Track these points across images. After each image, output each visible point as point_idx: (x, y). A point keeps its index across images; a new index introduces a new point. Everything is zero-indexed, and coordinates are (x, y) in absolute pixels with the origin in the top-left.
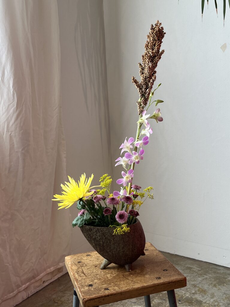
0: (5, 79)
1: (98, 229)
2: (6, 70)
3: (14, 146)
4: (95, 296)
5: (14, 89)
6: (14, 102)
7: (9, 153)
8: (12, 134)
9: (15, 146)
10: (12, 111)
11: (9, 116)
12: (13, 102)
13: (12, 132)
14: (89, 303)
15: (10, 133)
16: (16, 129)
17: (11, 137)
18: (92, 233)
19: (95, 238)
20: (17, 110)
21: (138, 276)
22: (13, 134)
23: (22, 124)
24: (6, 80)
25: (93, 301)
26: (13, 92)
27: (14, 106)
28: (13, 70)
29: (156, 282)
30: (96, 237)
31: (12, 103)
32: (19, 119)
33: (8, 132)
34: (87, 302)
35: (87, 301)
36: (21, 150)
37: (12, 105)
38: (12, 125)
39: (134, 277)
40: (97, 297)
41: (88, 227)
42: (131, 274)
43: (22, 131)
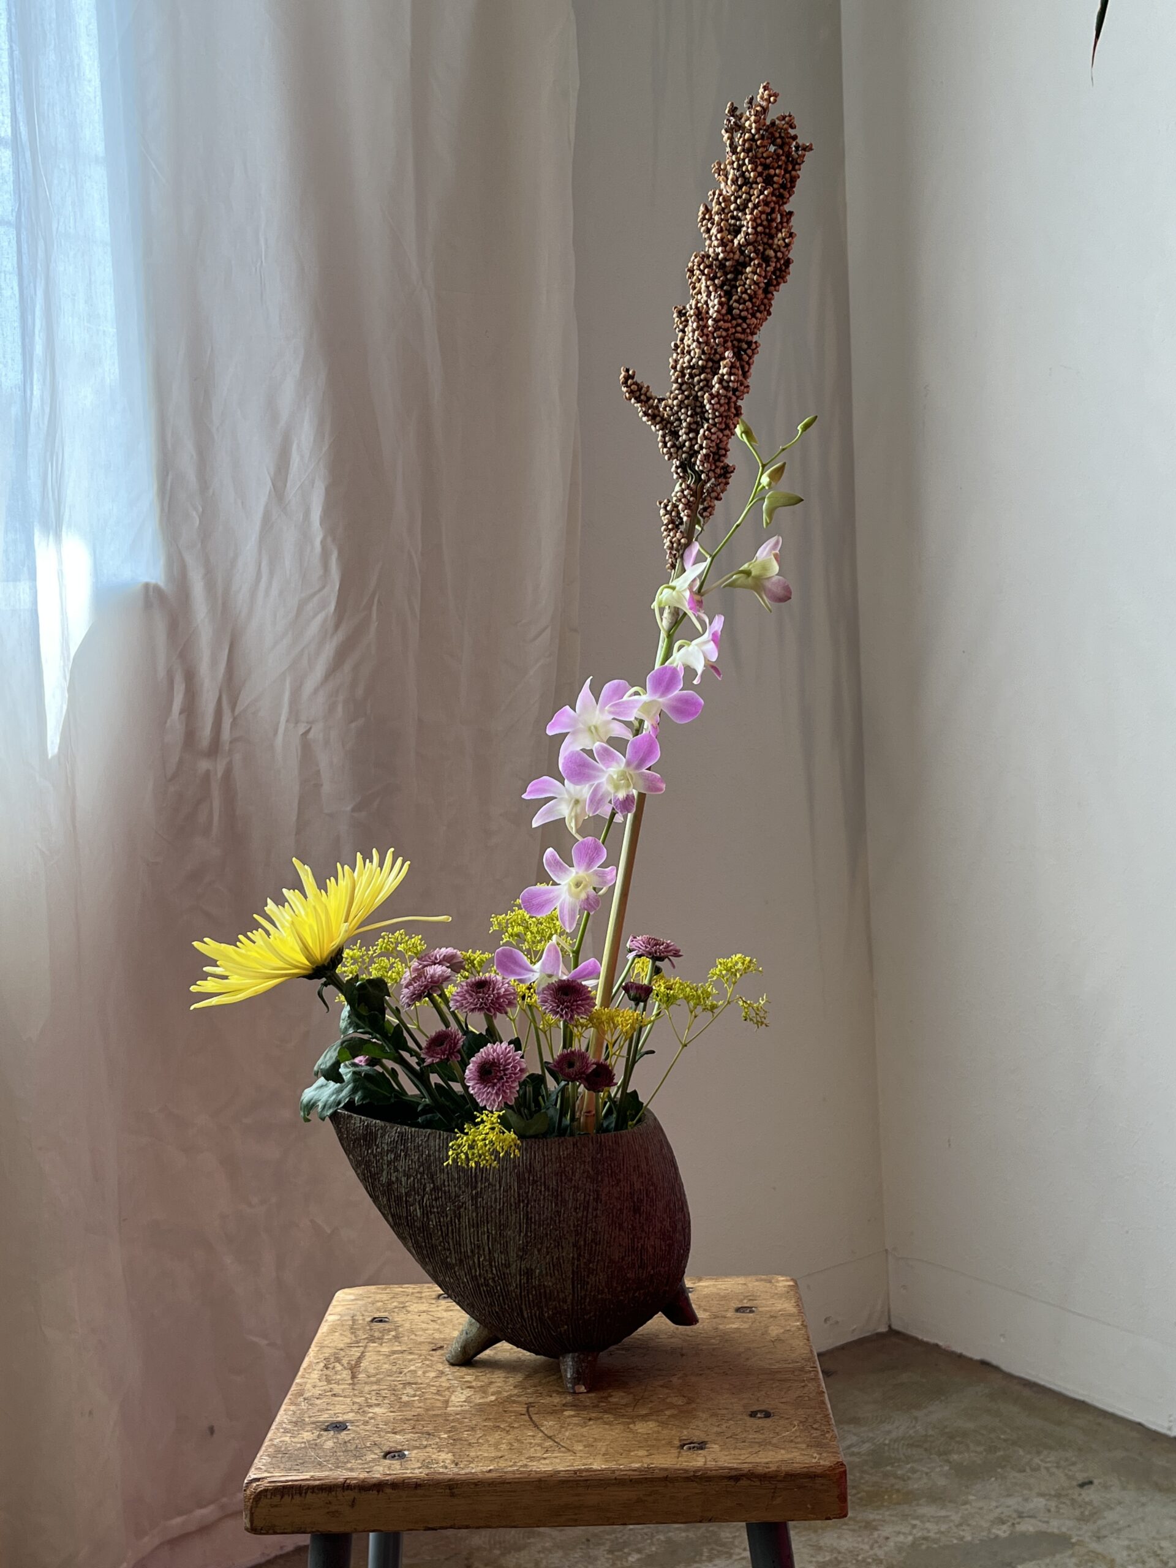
0: (288, 484)
1: (401, 1134)
2: (294, 447)
3: (318, 786)
4: (313, 1479)
5: (330, 531)
6: (326, 590)
7: (294, 818)
8: (311, 735)
9: (327, 788)
10: (314, 628)
11: (303, 650)
12: (324, 587)
13: (311, 723)
14: (272, 1506)
15: (302, 729)
16: (331, 709)
17: (306, 745)
18: (375, 1156)
19: (390, 1183)
20: (337, 626)
21: (597, 1419)
22: (316, 733)
23: (360, 692)
24: (292, 492)
25: (297, 1499)
26: (323, 542)
27: (323, 605)
28: (325, 449)
29: (667, 1460)
30: (394, 1179)
31: (315, 594)
32: (347, 667)
33: (297, 722)
34: (264, 1501)
35: (266, 1491)
36: (349, 808)
37: (316, 599)
38: (316, 691)
39: (575, 1420)
40: (317, 1483)
41: (358, 1121)
42: (574, 1406)
43: (361, 722)
